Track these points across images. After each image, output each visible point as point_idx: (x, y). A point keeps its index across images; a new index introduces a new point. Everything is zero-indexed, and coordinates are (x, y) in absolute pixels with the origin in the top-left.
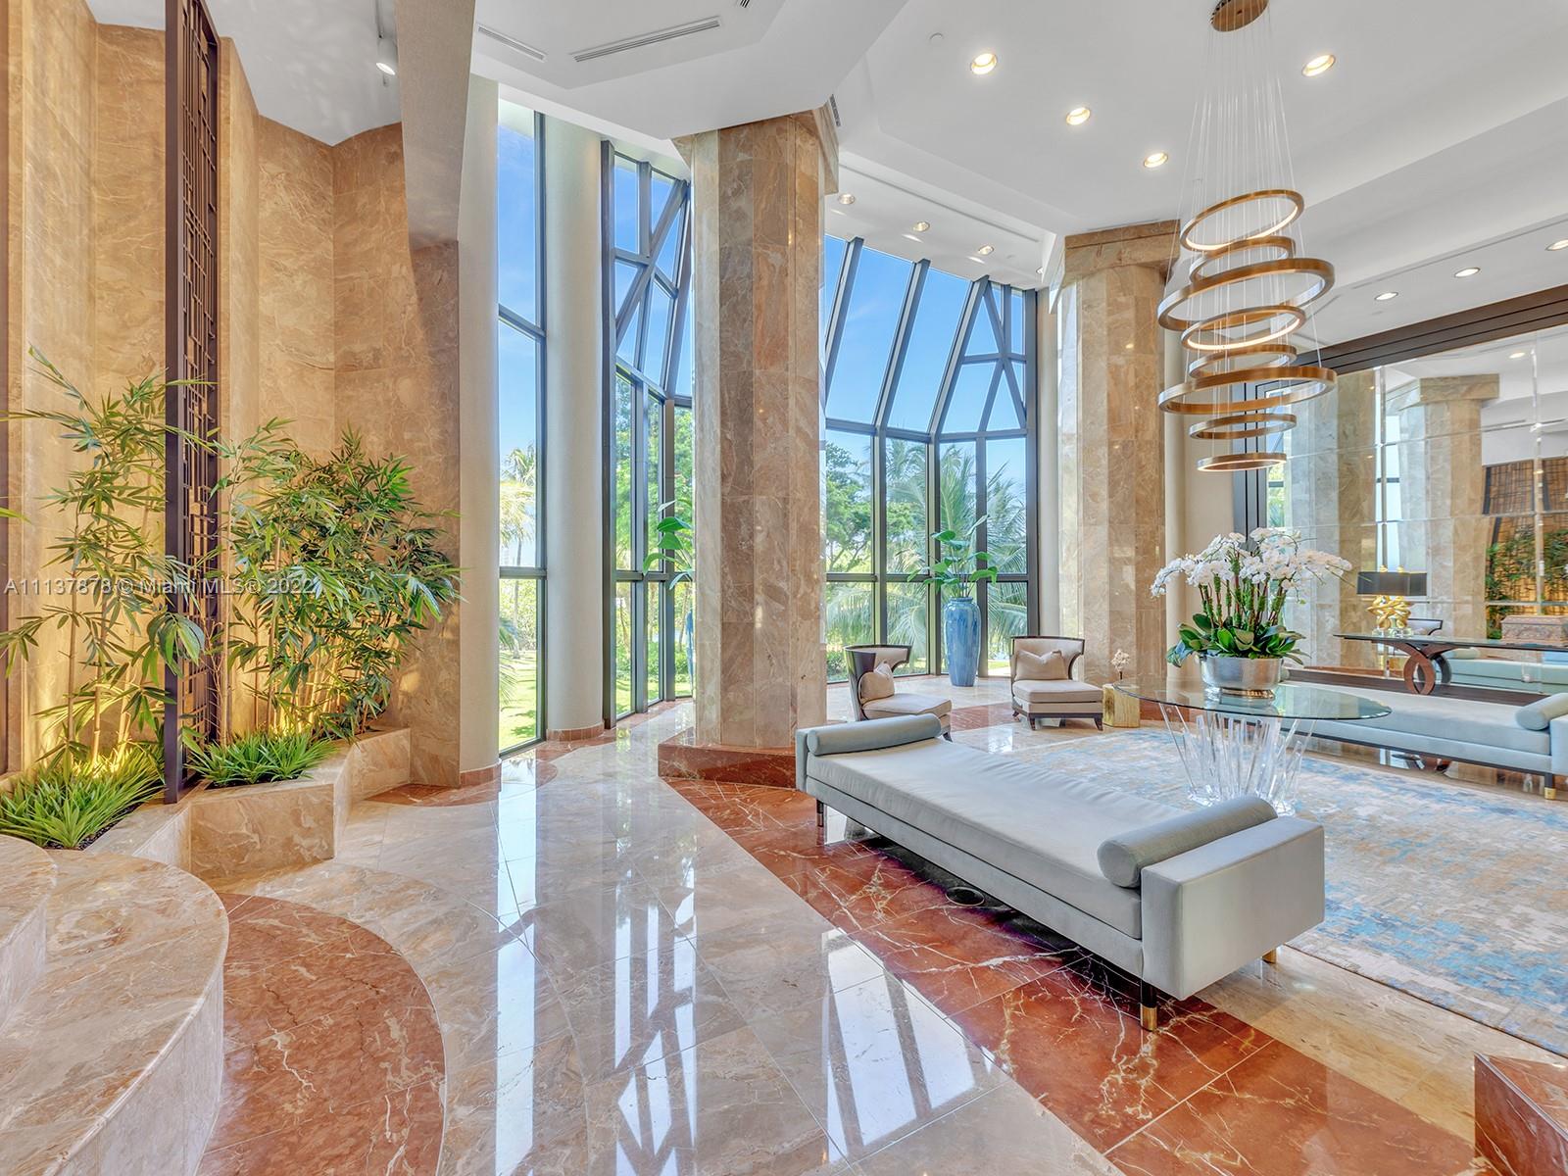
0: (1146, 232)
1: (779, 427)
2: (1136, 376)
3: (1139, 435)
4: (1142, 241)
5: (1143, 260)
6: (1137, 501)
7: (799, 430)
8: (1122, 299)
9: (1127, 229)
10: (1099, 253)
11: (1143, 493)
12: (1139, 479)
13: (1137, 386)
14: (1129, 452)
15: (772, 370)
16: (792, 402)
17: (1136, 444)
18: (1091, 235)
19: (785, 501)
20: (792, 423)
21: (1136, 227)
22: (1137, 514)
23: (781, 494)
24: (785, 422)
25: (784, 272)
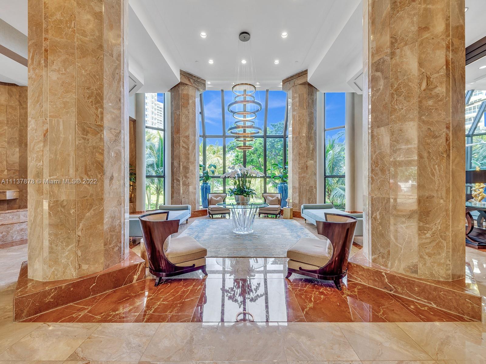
0: (301, 75)
1: (179, 147)
2: (299, 117)
3: (300, 134)
4: (299, 77)
5: (300, 83)
6: (299, 154)
7: (183, 147)
8: (295, 95)
9: (296, 75)
10: (290, 83)
11: (301, 151)
12: (300, 147)
13: (299, 120)
14: (297, 140)
15: (177, 135)
16: (181, 141)
17: (299, 137)
18: (288, 78)
19: (180, 161)
20: (181, 145)
21: (298, 74)
22: (299, 158)
23: (179, 160)
24: (180, 146)
25: (179, 115)
